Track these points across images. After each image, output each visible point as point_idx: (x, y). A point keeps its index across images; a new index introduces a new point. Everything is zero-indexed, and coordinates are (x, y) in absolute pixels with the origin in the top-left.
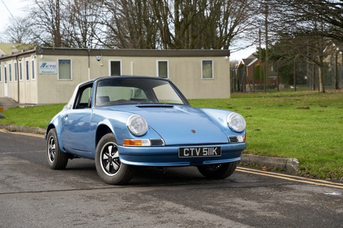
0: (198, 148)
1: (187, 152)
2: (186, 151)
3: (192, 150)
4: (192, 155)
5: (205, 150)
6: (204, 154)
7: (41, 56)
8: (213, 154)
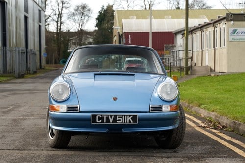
0: (111, 116)
1: (99, 119)
2: (99, 117)
3: (105, 116)
4: (105, 122)
5: (119, 117)
6: (118, 122)
7: (232, 22)
8: (128, 122)
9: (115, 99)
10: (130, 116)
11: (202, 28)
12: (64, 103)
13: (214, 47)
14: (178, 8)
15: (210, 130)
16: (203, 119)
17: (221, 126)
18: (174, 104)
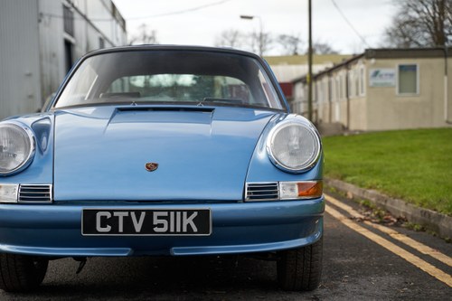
0: (138, 213)
1: (104, 222)
2: (103, 218)
3: (121, 215)
4: (121, 230)
5: (159, 218)
6: (156, 229)
7: (373, 61)
8: (185, 230)
9: (152, 167)
10: (190, 213)
11: (329, 72)
12: (15, 178)
13: (347, 96)
14: (296, 54)
15: (375, 225)
16: (353, 203)
17: (394, 217)
18: (309, 179)
